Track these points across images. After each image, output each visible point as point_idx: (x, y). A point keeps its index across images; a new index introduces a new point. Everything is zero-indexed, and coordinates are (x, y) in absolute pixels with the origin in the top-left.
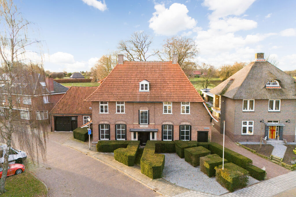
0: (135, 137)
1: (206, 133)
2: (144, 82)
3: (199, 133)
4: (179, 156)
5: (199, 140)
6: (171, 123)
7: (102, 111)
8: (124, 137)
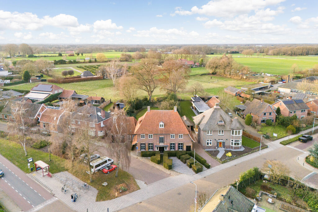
0: (157, 149)
1: (190, 147)
2: (162, 123)
3: (187, 147)
4: (178, 158)
5: (187, 150)
6: (174, 143)
7: (142, 137)
8: (153, 149)
